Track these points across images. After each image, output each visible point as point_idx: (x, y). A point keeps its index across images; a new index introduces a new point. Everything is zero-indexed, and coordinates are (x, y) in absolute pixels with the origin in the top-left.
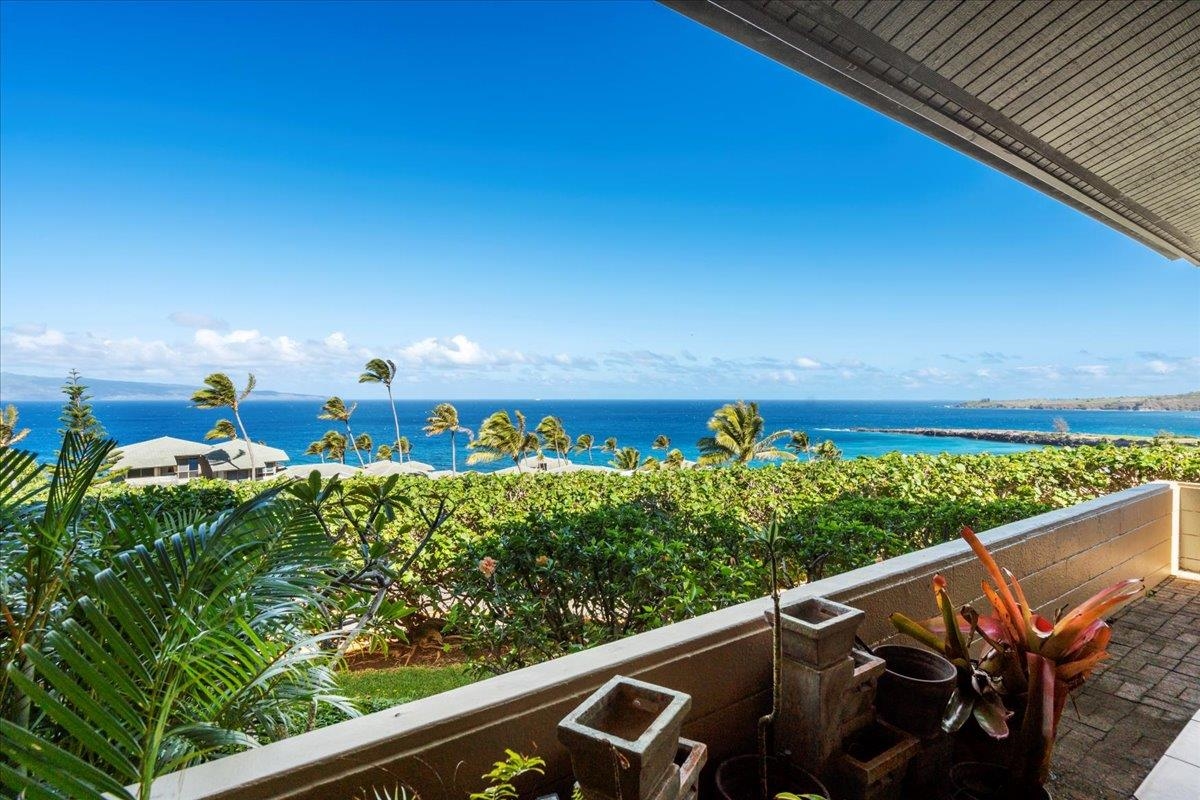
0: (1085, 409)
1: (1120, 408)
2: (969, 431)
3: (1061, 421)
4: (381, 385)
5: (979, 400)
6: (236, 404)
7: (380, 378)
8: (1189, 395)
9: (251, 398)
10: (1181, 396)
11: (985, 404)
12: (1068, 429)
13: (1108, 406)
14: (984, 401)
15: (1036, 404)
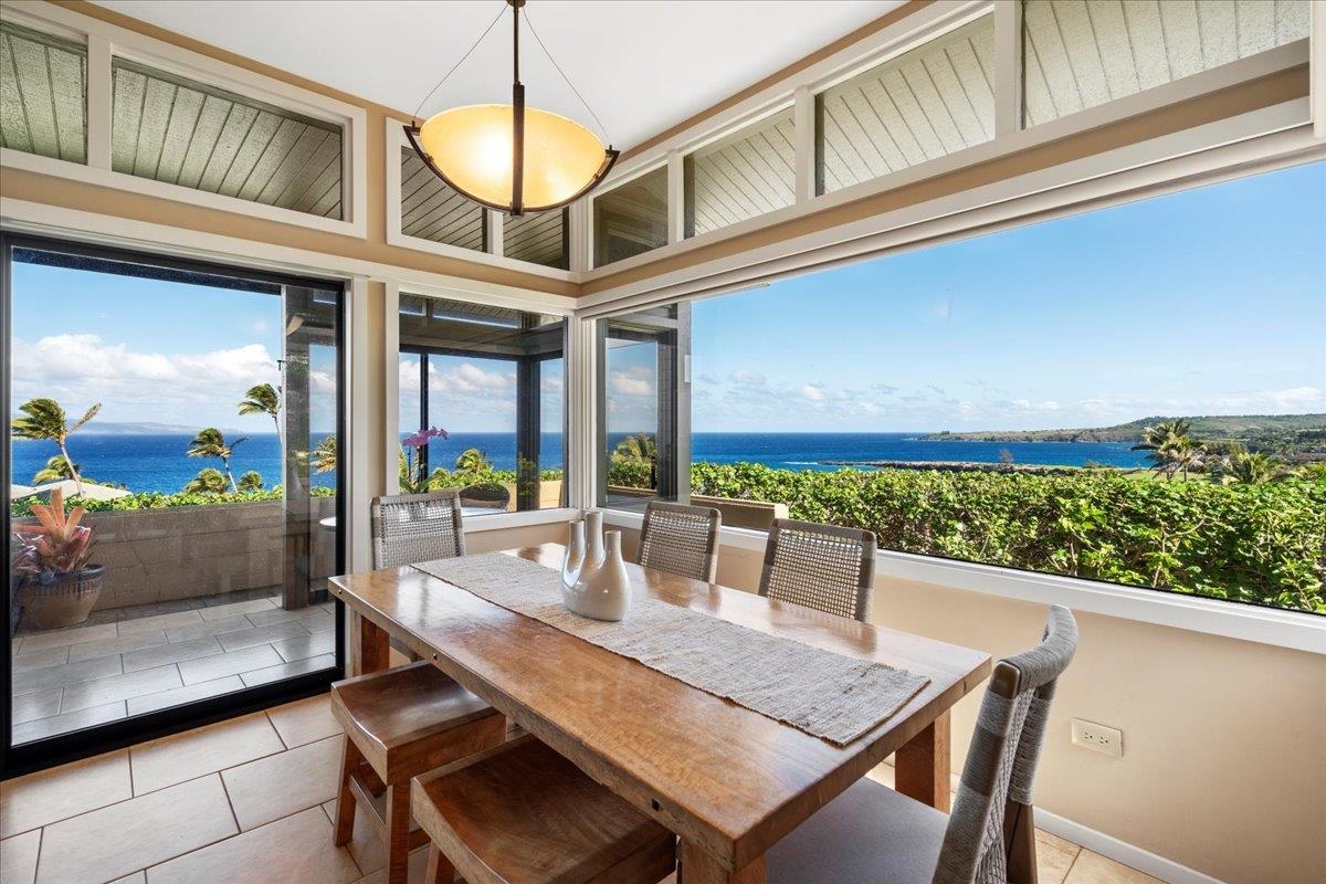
0: (1031, 440)
1: (1061, 440)
2: (927, 463)
3: (1006, 453)
4: (266, 415)
5: (940, 431)
6: (63, 437)
7: (263, 409)
8: (1116, 428)
9: (81, 432)
10: (1109, 429)
11: (945, 437)
12: (1012, 460)
13: (1050, 438)
14: (943, 434)
15: (989, 436)
